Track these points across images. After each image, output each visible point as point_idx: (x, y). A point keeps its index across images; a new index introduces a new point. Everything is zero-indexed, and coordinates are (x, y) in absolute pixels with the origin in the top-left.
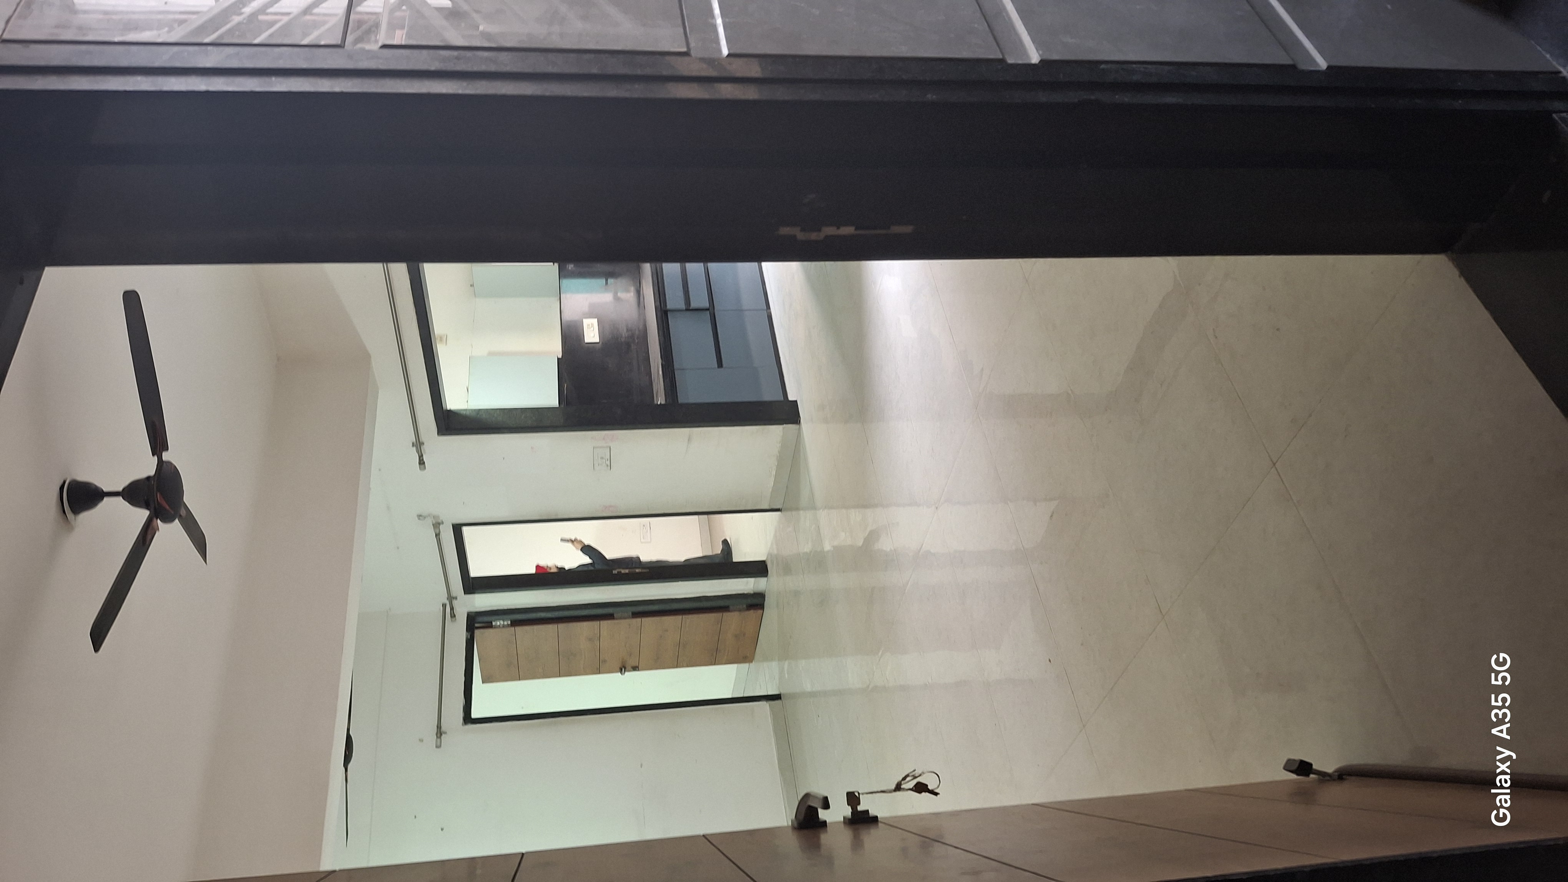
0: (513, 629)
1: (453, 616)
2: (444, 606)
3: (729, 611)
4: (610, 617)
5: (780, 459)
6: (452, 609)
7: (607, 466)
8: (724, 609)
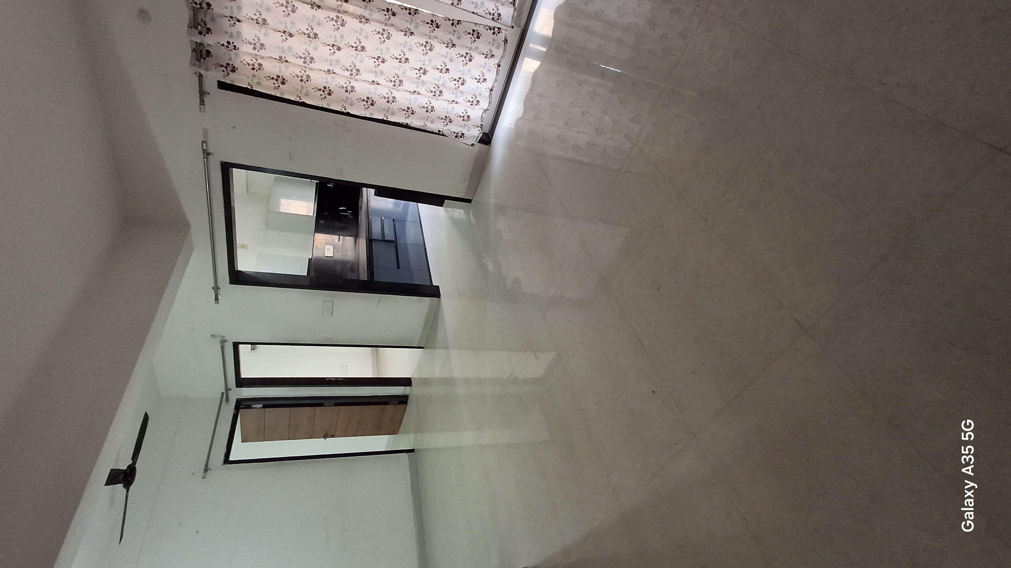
0: (263, 409)
1: (227, 400)
2: (223, 394)
3: (388, 404)
4: (322, 405)
5: (427, 318)
6: (227, 395)
7: (330, 313)
8: (386, 403)
